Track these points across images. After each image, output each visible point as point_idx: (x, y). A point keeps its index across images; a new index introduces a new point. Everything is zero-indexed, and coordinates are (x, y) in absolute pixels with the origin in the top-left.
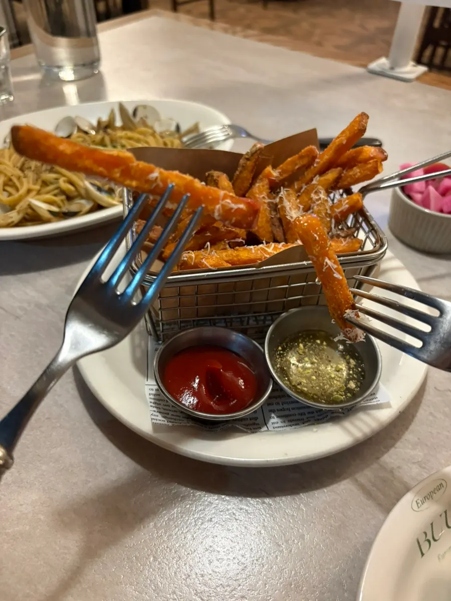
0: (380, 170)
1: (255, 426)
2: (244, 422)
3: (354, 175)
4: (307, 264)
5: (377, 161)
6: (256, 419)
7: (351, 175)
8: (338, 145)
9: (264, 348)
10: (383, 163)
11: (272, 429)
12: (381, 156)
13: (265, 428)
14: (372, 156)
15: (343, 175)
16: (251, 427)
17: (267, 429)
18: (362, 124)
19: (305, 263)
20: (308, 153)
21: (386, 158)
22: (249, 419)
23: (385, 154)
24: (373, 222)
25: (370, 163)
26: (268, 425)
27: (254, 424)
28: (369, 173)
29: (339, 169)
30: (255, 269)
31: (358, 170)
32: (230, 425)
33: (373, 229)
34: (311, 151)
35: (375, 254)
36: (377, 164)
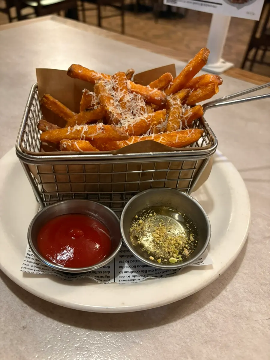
0: (216, 91)
1: (106, 279)
2: (99, 275)
3: (198, 95)
4: (153, 154)
5: (214, 84)
6: (108, 272)
7: (195, 95)
8: (187, 71)
9: (120, 219)
10: (219, 86)
11: (119, 282)
12: (218, 81)
13: (112, 281)
14: (211, 80)
15: (190, 94)
16: (103, 279)
17: (114, 282)
18: (204, 56)
19: (151, 153)
20: (165, 78)
21: (220, 83)
22: (103, 272)
23: (221, 80)
24: (208, 129)
25: (209, 86)
26: (115, 278)
27: (106, 276)
28: (208, 93)
29: (187, 89)
30: (112, 155)
31: (200, 91)
32: (84, 277)
33: (208, 133)
34: (167, 76)
35: (207, 150)
36: (214, 87)
